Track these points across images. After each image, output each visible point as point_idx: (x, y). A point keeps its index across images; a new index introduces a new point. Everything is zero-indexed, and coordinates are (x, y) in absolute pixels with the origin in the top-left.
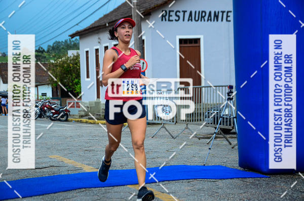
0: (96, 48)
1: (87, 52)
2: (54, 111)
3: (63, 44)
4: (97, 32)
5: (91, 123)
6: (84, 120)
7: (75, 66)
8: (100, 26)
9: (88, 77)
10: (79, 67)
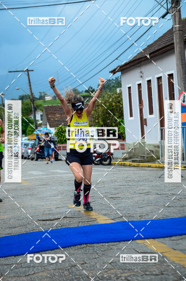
0: (139, 83)
1: (129, 88)
2: (96, 155)
3: (114, 82)
4: (139, 65)
5: (134, 166)
6: (127, 163)
7: (118, 104)
8: (141, 58)
9: (131, 115)
10: (122, 105)
